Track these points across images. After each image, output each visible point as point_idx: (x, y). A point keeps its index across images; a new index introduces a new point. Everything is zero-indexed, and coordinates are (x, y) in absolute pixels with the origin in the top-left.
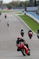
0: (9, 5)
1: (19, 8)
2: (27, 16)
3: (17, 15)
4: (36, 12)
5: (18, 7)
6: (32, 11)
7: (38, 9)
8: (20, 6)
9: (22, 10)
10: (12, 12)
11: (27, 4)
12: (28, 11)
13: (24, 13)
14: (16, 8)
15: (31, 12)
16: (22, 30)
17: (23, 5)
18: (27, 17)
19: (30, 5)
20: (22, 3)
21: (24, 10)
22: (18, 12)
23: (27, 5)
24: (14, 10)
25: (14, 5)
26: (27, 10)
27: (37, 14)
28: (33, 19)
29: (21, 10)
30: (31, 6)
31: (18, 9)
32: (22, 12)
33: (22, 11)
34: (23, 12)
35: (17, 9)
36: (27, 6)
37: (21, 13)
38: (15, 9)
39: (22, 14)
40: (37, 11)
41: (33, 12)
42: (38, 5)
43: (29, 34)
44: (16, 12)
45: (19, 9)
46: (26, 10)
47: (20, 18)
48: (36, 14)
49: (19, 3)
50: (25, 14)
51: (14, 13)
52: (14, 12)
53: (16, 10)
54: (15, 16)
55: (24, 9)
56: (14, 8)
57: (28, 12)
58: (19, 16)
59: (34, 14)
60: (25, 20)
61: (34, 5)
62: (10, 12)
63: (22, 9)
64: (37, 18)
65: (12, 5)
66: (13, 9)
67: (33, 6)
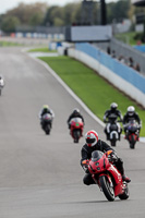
0: (5, 20)
1: (42, 32)
2: (73, 59)
3: (34, 56)
4: (106, 44)
5: (39, 28)
6: (91, 42)
7: (113, 34)
8: (48, 24)
9: (56, 36)
10: (16, 44)
11: (74, 14)
12: (75, 42)
13: (61, 50)
14: (32, 32)
15: (88, 44)
16: (46, 111)
17: (58, 21)
18: (74, 62)
19: (82, 21)
20: (53, 12)
21: (62, 37)
22: (40, 44)
23: (73, 19)
24: (24, 36)
25: (23, 21)
26: (74, 38)
27: (109, 52)
28: (96, 73)
29: (50, 36)
30: (89, 24)
31: (40, 35)
32: (54, 46)
33: (53, 42)
34: (59, 44)
35: (35, 35)
36: (74, 25)
37: (50, 50)
38: (29, 35)
39: (56, 51)
40: (108, 41)
41: (94, 46)
42: (114, 20)
43: (70, 127)
44: (32, 44)
45: (44, 35)
46: (68, 40)
47: (46, 66)
48: (105, 53)
49: (44, 10)
50: (66, 52)
51: (24, 50)
52: (23, 45)
53: (32, 37)
54: (28, 60)
55: (61, 32)
56: (24, 32)
57: (77, 45)
58: (43, 59)
59: (99, 54)
60: (66, 74)
61: (99, 18)
62: (9, 44)
63: (53, 33)
64: (109, 67)
65: (15, 20)
66: (19, 35)
67: (96, 24)
